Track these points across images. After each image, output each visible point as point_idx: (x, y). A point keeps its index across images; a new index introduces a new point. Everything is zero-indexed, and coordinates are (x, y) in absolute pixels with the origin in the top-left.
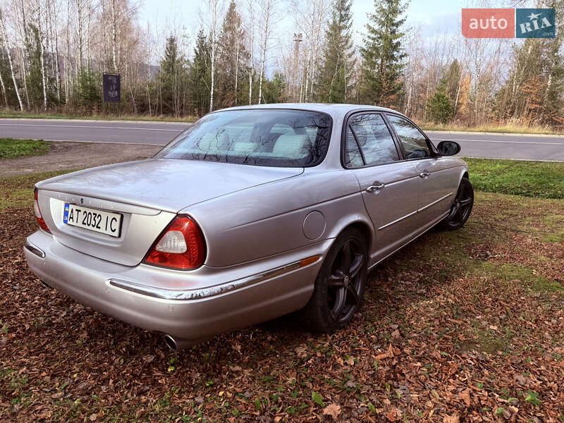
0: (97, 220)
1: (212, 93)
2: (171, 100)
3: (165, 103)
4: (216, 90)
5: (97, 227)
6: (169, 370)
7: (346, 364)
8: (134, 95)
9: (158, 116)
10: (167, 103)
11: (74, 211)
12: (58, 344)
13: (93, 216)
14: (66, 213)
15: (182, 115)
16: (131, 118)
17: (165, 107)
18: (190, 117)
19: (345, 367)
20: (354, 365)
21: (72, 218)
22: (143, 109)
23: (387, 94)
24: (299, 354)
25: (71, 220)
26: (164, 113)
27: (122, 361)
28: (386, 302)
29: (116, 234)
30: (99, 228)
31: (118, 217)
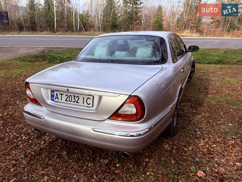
0: (76, 99)
1: (55, 20)
2: (35, 24)
3: (32, 26)
4: (57, 19)
5: (77, 102)
6: (118, 166)
7: (189, 150)
8: (15, 21)
9: (30, 32)
10: (33, 25)
11: (59, 95)
12: (55, 160)
13: (73, 97)
14: (52, 96)
15: (42, 31)
16: (16, 33)
17: (31, 27)
18: (46, 32)
19: (189, 152)
20: (192, 150)
21: (58, 98)
22: (21, 28)
23: (135, 20)
24: (166, 148)
25: (57, 99)
26: (33, 30)
27: (92, 164)
28: (184, 118)
29: (91, 105)
30: (79, 103)
31: (91, 98)
